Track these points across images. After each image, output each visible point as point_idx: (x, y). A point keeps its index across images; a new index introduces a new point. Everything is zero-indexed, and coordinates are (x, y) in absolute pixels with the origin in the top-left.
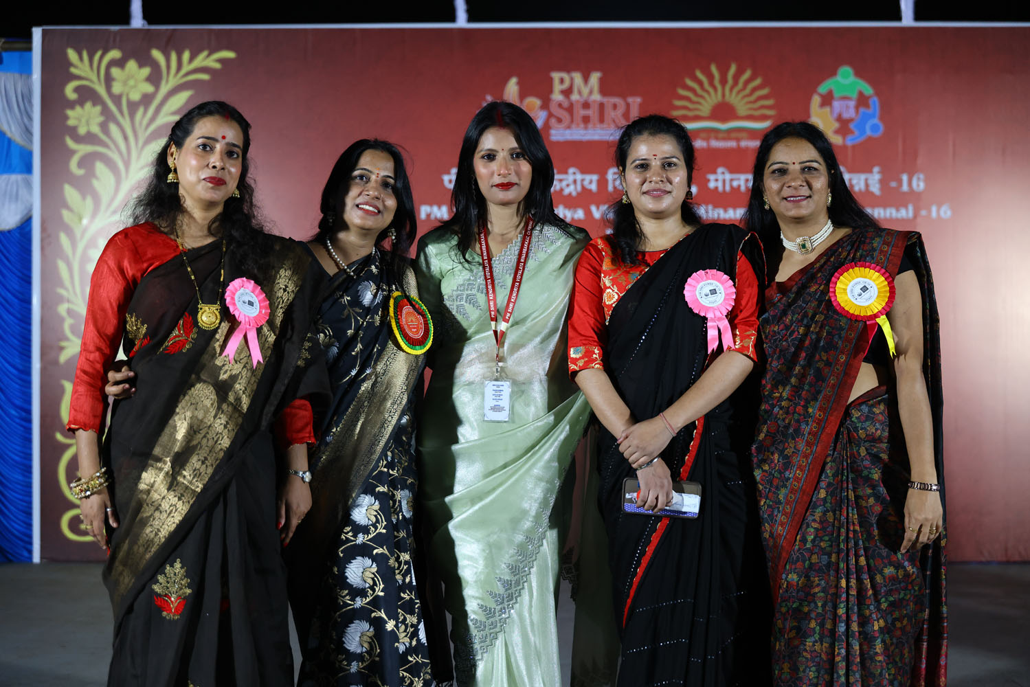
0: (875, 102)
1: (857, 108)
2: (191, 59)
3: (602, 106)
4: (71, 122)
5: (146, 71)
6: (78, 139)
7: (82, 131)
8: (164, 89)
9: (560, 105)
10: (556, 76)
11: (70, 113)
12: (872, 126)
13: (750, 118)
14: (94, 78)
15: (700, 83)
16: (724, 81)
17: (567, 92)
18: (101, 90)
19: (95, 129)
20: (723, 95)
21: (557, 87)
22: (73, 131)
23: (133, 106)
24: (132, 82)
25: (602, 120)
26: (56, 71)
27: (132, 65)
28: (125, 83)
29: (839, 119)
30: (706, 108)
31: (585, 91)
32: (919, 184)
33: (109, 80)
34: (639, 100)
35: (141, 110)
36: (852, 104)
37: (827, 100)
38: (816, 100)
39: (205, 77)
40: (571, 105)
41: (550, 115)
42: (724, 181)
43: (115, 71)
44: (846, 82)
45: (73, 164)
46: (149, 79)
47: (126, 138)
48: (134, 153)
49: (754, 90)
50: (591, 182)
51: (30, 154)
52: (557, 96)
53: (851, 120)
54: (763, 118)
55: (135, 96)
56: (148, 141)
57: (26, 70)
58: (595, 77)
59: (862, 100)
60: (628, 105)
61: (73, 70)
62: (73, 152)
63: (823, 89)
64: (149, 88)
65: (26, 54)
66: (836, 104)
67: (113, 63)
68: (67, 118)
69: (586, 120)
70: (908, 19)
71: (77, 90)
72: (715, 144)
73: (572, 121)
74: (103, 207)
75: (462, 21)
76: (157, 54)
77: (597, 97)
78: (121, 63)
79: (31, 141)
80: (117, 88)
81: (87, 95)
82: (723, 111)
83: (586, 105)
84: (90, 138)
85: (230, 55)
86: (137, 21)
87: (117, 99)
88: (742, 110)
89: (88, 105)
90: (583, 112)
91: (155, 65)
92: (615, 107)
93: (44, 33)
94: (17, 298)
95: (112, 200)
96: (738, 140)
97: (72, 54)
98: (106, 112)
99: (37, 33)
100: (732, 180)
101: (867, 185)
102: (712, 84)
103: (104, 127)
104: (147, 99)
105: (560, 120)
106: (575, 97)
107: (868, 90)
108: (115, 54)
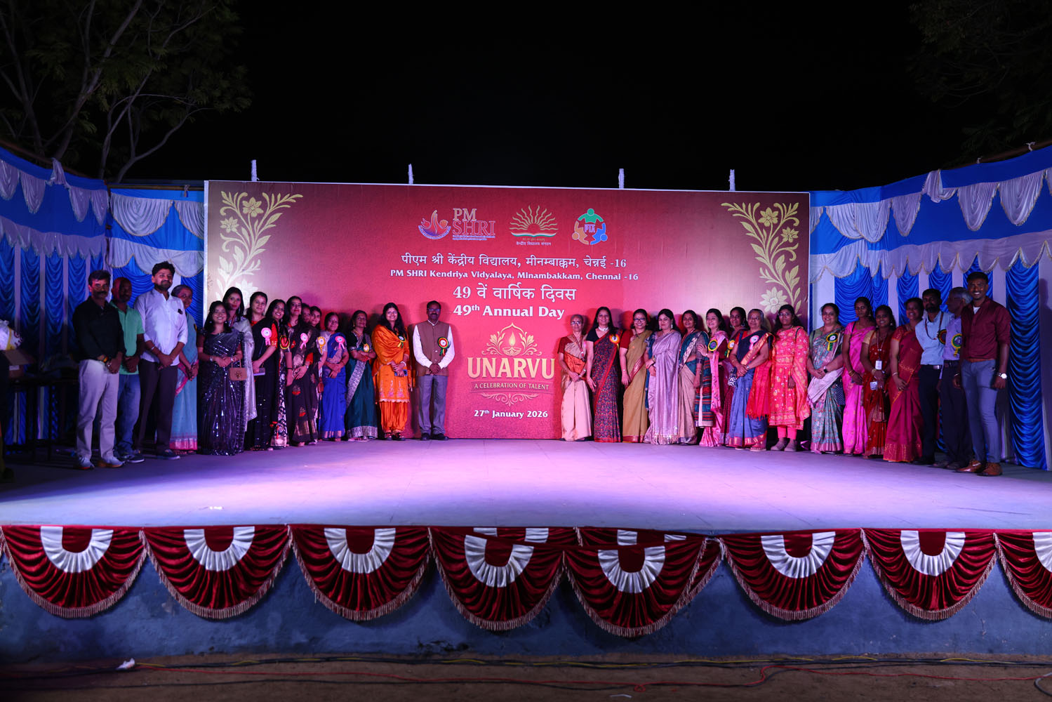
0: (604, 225)
1: (596, 228)
2: (281, 199)
3: (477, 224)
4: (222, 227)
5: (259, 203)
6: (226, 235)
7: (228, 231)
8: (268, 212)
9: (457, 223)
10: (456, 210)
11: (222, 222)
12: (602, 236)
13: (546, 231)
14: (235, 206)
15: (523, 215)
16: (534, 214)
17: (461, 218)
18: (238, 212)
19: (235, 230)
20: (534, 221)
21: (456, 215)
22: (224, 231)
23: (253, 220)
24: (253, 208)
25: (477, 232)
26: (216, 201)
27: (253, 200)
28: (249, 208)
29: (587, 233)
30: (525, 227)
31: (469, 218)
32: (623, 264)
33: (241, 207)
34: (494, 222)
35: (257, 222)
36: (593, 226)
37: (582, 224)
38: (577, 224)
39: (289, 206)
40: (463, 223)
41: (453, 228)
42: (533, 260)
43: (244, 203)
44: (591, 216)
45: (224, 247)
46: (260, 207)
47: (249, 235)
48: (253, 242)
49: (548, 218)
50: (471, 260)
51: (203, 241)
52: (456, 219)
53: (593, 233)
54: (553, 232)
55: (254, 215)
56: (260, 237)
57: (202, 201)
58: (474, 211)
59: (598, 224)
60: (489, 224)
61: (224, 201)
62: (225, 241)
63: (580, 219)
64: (262, 212)
65: (201, 192)
66: (586, 226)
67: (243, 199)
68: (221, 224)
69: (469, 231)
70: (621, 187)
71: (225, 211)
72: (529, 243)
73: (463, 232)
74: (238, 267)
75: (411, 183)
76: (264, 195)
77: (474, 220)
78: (247, 199)
79: (203, 236)
80: (245, 211)
81: (230, 214)
82: (534, 228)
83: (469, 224)
84: (232, 234)
85: (301, 196)
86: (254, 179)
87: (245, 216)
88: (542, 228)
89: (231, 219)
90: (468, 227)
91: (264, 200)
92: (483, 225)
93: (210, 184)
94: (194, 310)
95: (243, 264)
96: (540, 242)
97: (223, 194)
98: (240, 222)
99: (206, 183)
100: (537, 261)
101: (600, 264)
102: (528, 215)
103: (239, 229)
104: (260, 216)
105: (457, 231)
106: (464, 220)
107: (601, 220)
108: (244, 194)
